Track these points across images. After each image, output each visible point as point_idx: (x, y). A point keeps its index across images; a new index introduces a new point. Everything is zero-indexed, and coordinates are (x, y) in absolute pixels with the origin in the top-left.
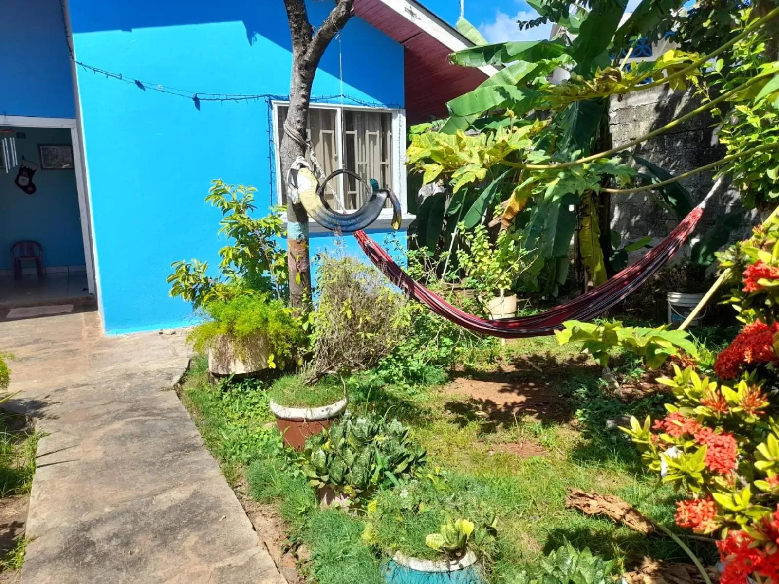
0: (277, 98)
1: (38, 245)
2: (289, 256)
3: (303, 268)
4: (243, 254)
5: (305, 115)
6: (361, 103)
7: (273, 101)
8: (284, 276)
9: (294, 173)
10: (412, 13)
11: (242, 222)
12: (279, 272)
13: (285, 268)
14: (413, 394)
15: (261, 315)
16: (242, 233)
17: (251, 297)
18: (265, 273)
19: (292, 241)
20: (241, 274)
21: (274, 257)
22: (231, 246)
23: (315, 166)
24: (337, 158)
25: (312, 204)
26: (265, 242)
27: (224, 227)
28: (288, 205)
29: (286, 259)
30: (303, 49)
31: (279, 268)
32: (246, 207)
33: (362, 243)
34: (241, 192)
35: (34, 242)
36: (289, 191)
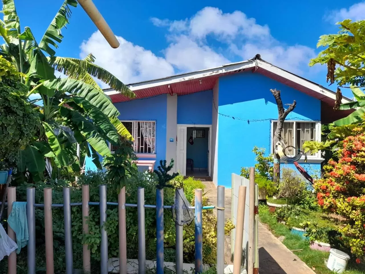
0: (273, 120)
1: (192, 160)
2: (274, 168)
3: (278, 172)
4: (261, 166)
5: (282, 124)
6: (303, 120)
7: (272, 121)
8: (272, 174)
9: (277, 146)
10: (323, 92)
11: (261, 158)
12: (270, 173)
13: (272, 171)
14: (311, 212)
15: (265, 183)
16: (261, 161)
17: (262, 178)
18: (266, 173)
19: (275, 164)
20: (259, 173)
21: (269, 168)
22: (258, 164)
23: (283, 144)
24: (293, 138)
25: (281, 154)
26: (267, 164)
27: (256, 159)
28: (275, 154)
29: (273, 169)
30: (281, 115)
31: (271, 171)
32: (263, 153)
33: (296, 166)
34: (261, 150)
35: (191, 159)
36: (275, 150)
